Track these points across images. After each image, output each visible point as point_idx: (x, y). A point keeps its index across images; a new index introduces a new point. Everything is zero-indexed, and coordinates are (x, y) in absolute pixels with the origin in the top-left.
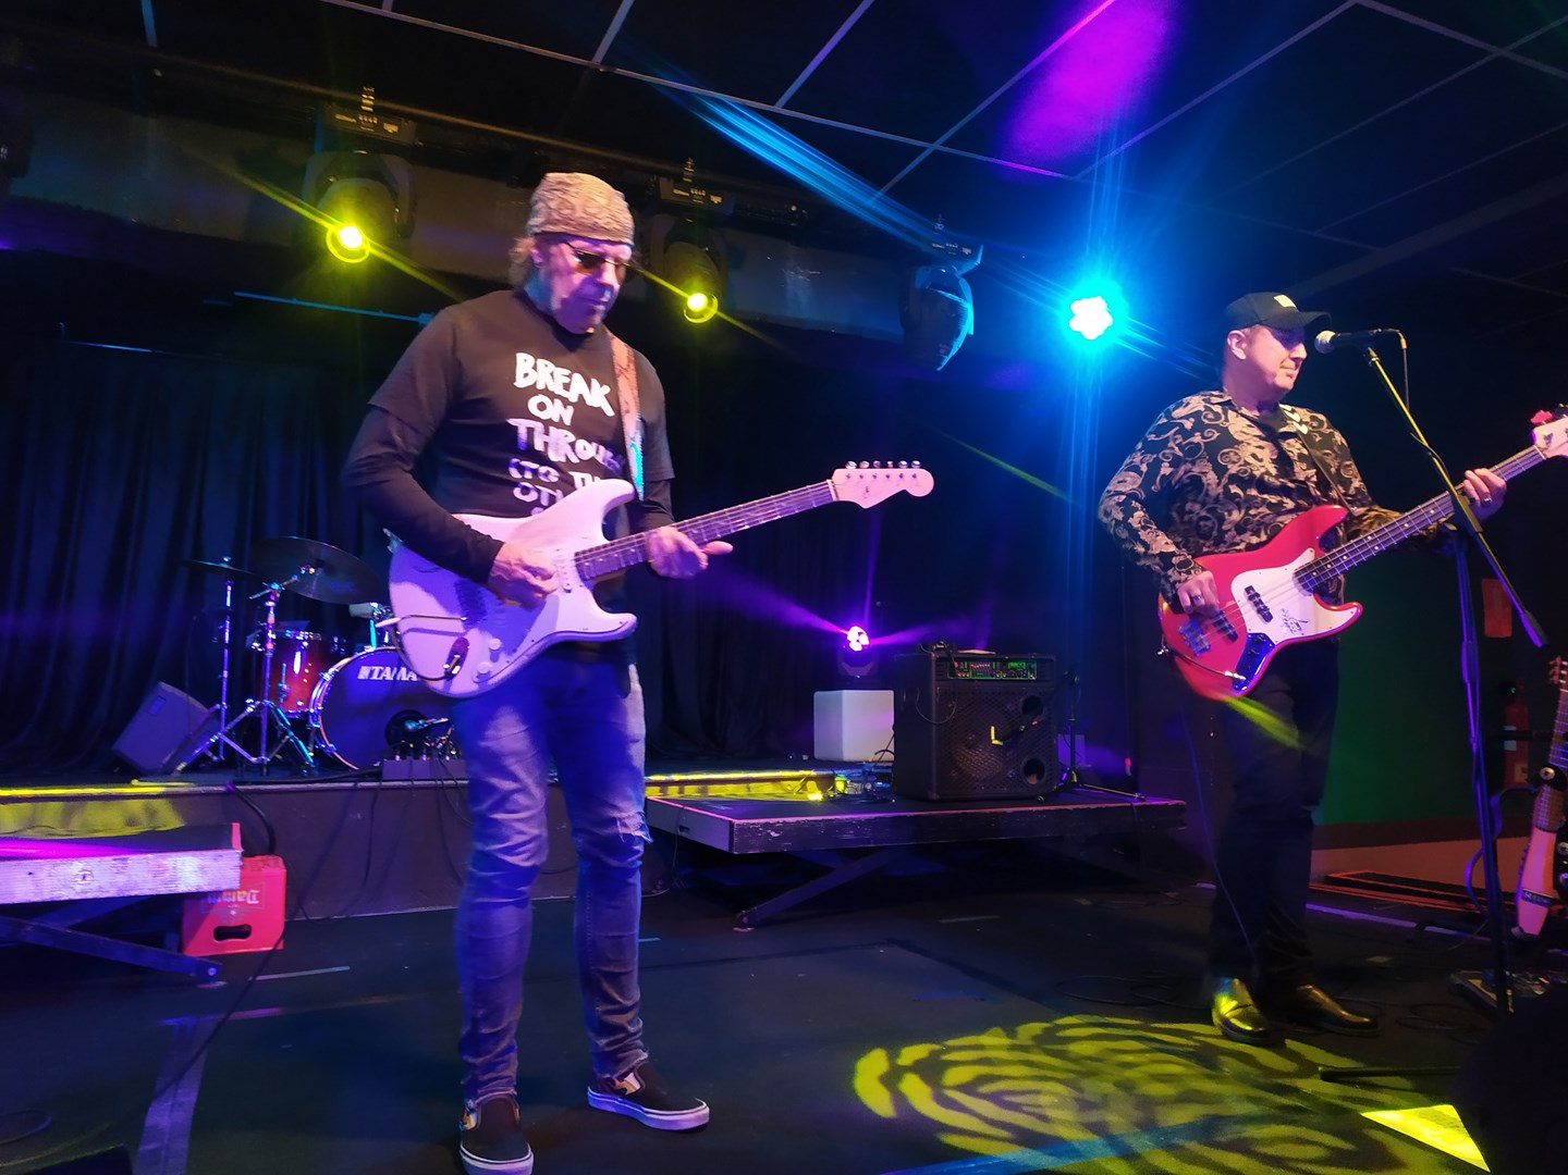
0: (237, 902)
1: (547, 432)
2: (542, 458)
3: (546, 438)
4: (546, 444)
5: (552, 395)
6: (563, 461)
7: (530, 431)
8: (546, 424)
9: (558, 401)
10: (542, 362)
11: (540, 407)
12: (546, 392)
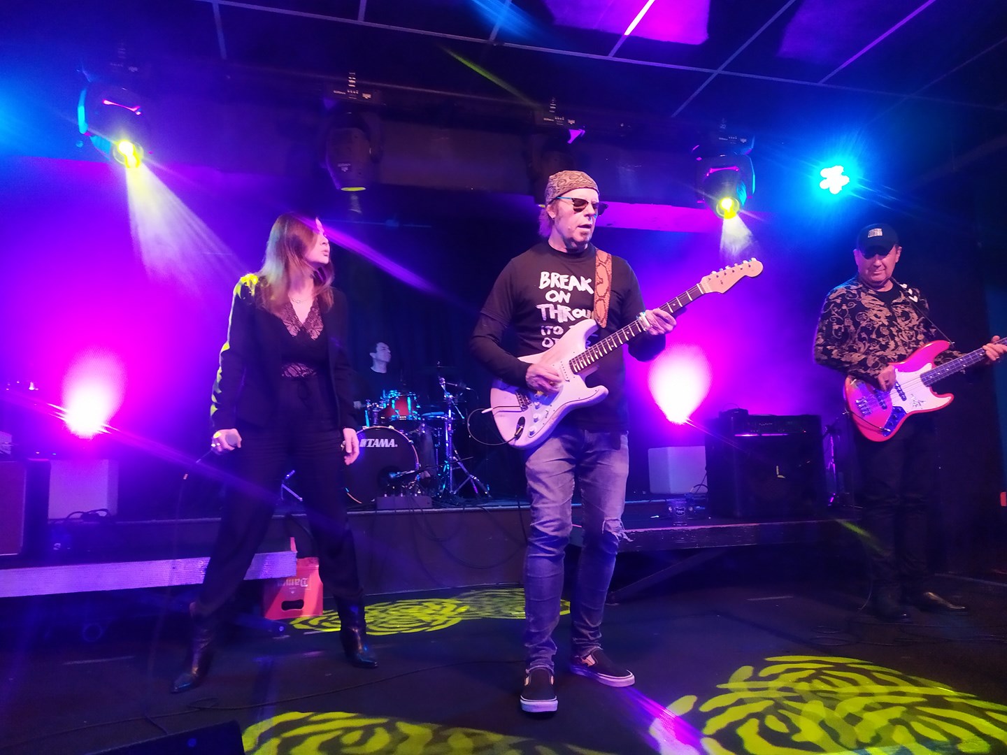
0: (294, 586)
1: (556, 308)
2: (555, 322)
3: (556, 311)
4: (556, 314)
5: (558, 290)
6: (566, 320)
7: (547, 310)
8: (555, 304)
9: (561, 292)
10: (553, 274)
11: (553, 296)
12: (556, 288)
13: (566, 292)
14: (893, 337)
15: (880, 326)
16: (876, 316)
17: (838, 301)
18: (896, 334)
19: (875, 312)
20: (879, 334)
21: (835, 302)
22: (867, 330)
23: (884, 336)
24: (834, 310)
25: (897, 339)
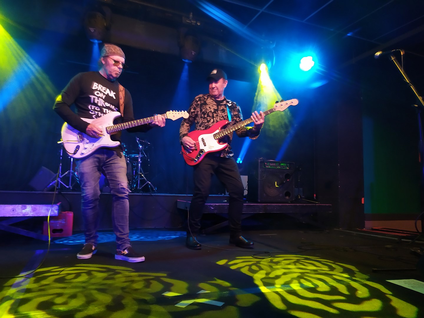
1: (98, 99)
2: (96, 105)
3: (98, 100)
4: (98, 102)
5: (101, 92)
6: (102, 106)
7: (94, 99)
8: (99, 97)
9: (102, 93)
10: (100, 85)
11: (98, 94)
12: (100, 91)
13: (104, 94)
14: (213, 117)
15: (209, 112)
16: (209, 107)
17: (197, 100)
18: (215, 116)
19: (210, 106)
20: (208, 116)
21: (196, 100)
22: (204, 113)
23: (210, 116)
24: (194, 103)
25: (214, 119)
